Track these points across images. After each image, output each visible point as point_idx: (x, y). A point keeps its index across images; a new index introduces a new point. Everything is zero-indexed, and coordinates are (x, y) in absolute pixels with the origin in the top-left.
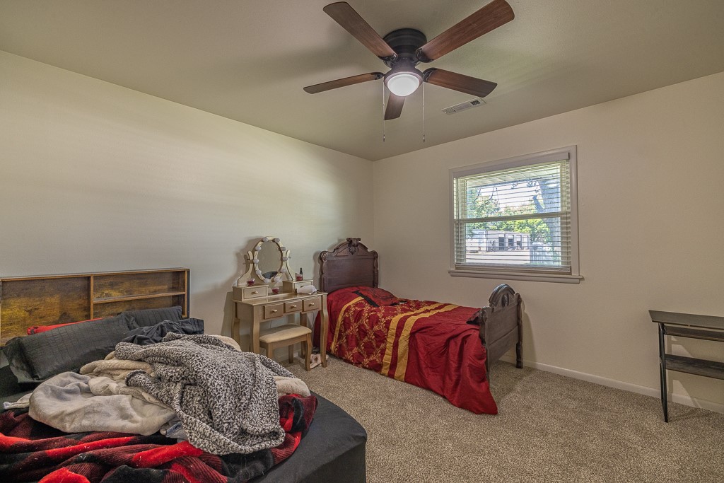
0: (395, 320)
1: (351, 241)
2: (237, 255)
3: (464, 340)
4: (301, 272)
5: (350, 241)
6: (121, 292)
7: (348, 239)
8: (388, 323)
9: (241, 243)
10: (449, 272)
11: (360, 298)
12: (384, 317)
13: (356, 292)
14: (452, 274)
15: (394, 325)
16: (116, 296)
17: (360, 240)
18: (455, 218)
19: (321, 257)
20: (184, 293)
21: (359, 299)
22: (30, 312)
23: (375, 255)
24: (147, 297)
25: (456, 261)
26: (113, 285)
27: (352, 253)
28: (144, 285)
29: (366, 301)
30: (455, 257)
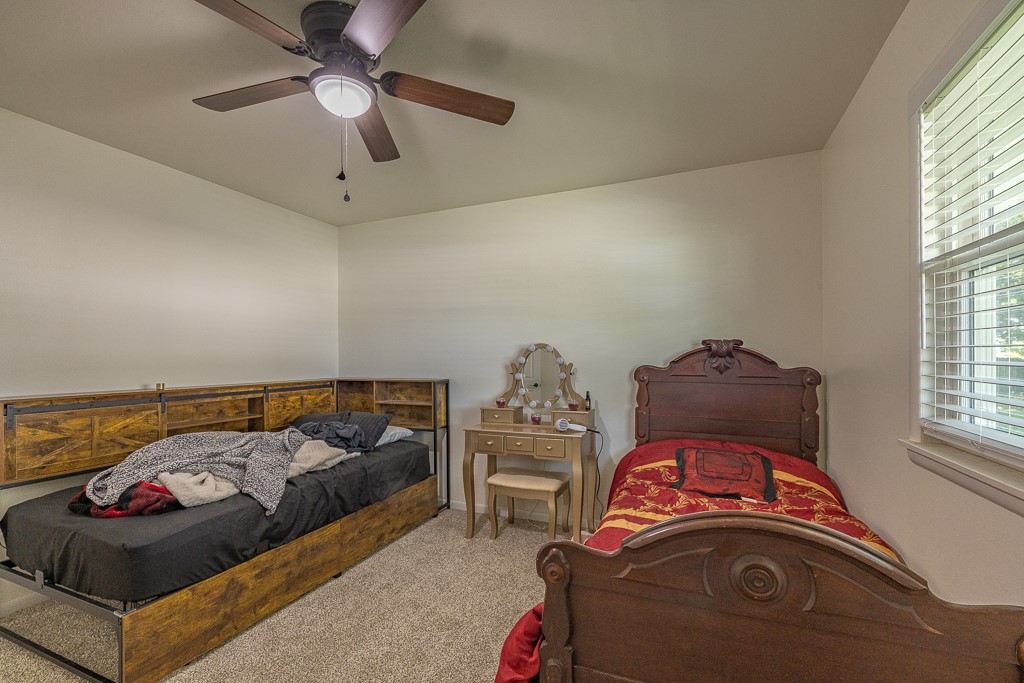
1: (710, 346)
4: (588, 396)
7: (704, 343)
11: (672, 463)
13: (678, 450)
16: (403, 400)
17: (739, 342)
21: (668, 463)
23: (808, 381)
25: (924, 412)
26: (401, 390)
27: (720, 370)
28: (420, 393)
29: (677, 471)
30: (924, 398)
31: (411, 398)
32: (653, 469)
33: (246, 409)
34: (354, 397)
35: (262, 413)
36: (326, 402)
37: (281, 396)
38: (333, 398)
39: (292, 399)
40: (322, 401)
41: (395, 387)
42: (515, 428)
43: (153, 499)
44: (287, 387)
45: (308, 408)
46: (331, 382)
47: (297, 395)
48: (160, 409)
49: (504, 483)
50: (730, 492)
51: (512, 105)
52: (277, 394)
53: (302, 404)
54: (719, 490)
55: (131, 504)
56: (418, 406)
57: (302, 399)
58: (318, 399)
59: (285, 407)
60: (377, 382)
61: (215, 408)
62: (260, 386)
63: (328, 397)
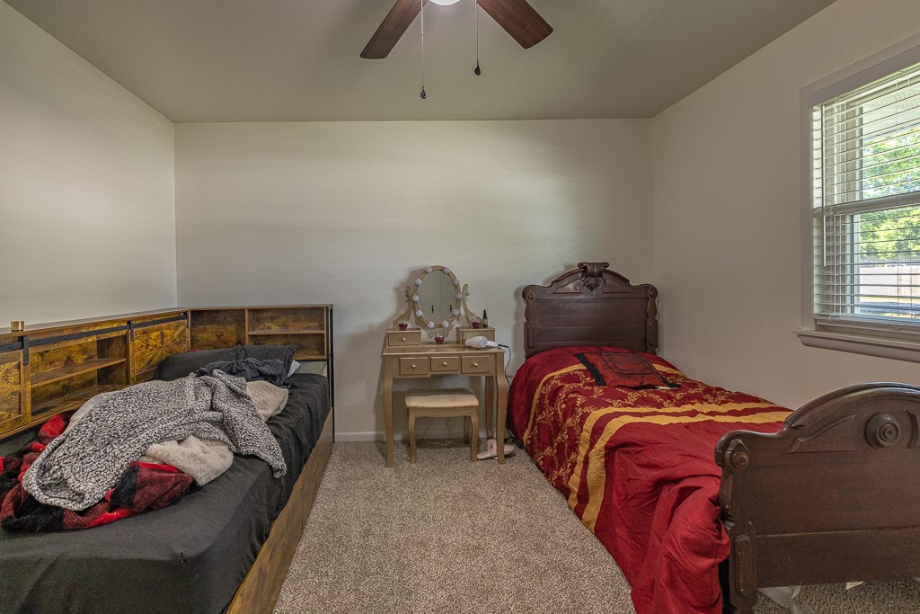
0: (596, 414)
1: (586, 268)
2: (397, 290)
3: (685, 493)
4: (485, 316)
5: (583, 268)
6: (278, 326)
7: (580, 265)
8: (584, 417)
9: (401, 275)
10: (800, 335)
11: (581, 366)
12: (582, 406)
13: (577, 356)
14: (807, 341)
15: (589, 424)
16: (275, 329)
17: (606, 265)
18: (817, 203)
19: (527, 293)
20: (322, 332)
21: (578, 367)
22: (218, 336)
23: (649, 293)
24: (301, 332)
25: (816, 310)
26: (272, 318)
27: (591, 288)
28: (298, 320)
29: (589, 373)
30: (816, 300)
31: (285, 326)
32: (568, 373)
33: (95, 353)
34: (204, 330)
35: (126, 355)
36: (182, 338)
37: (145, 332)
38: (188, 332)
39: (154, 335)
40: (179, 336)
41: (264, 315)
42: (437, 349)
43: (170, 484)
44: (148, 320)
45: (168, 346)
46: (185, 313)
47: (157, 330)
48: (21, 359)
49: (421, 405)
50: (645, 384)
51: (551, 30)
52: (140, 329)
53: (162, 342)
54: (637, 384)
55: (137, 497)
56: (294, 335)
57: (162, 335)
58: (176, 335)
59: (147, 345)
60: (249, 310)
61: (62, 355)
62: (123, 321)
63: (184, 331)
